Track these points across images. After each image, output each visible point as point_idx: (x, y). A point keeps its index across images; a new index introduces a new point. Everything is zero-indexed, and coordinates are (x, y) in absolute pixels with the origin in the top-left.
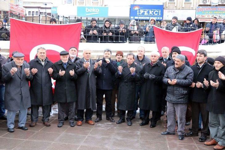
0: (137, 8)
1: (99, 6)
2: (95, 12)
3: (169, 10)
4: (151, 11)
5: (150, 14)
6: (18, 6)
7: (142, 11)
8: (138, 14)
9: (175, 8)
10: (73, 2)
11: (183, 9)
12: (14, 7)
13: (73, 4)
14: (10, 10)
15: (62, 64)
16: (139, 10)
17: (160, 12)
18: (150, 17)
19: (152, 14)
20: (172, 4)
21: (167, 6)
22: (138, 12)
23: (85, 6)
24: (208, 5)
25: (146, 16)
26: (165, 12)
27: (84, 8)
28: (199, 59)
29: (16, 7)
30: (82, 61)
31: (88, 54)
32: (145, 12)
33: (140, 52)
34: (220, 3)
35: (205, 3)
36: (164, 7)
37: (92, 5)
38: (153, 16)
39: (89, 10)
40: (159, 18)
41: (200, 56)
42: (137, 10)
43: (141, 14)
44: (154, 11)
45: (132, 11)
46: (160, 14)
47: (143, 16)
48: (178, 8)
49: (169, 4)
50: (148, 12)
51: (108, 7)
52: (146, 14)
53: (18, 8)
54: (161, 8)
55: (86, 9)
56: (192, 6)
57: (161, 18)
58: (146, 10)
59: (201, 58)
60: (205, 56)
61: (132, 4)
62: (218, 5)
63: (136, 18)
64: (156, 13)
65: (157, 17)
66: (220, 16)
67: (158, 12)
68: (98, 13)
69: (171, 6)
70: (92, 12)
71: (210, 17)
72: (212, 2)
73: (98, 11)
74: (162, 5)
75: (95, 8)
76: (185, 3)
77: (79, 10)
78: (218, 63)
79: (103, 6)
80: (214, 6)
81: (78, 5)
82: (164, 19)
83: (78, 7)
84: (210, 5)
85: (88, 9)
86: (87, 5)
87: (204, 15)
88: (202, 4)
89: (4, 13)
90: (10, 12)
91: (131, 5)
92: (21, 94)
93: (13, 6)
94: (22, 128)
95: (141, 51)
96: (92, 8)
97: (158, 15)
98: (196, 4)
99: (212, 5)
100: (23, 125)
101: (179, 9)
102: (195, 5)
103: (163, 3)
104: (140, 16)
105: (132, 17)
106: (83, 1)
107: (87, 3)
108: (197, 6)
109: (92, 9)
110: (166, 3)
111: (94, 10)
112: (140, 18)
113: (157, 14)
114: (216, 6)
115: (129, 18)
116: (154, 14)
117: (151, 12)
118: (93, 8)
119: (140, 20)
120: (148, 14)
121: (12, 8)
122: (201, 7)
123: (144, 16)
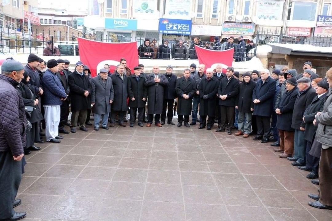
0: (165, 22)
1: (127, 19)
2: (124, 25)
3: (197, 25)
4: (180, 25)
5: (178, 29)
6: (32, 14)
7: (171, 26)
8: (167, 28)
9: (202, 23)
10: (100, 13)
11: (210, 24)
12: (29, 14)
13: (100, 15)
14: (24, 18)
15: (135, 77)
16: (168, 24)
17: (188, 27)
18: (178, 31)
19: (181, 29)
20: (200, 19)
21: (195, 21)
22: (167, 27)
23: (113, 18)
24: (233, 22)
25: (175, 31)
26: (193, 27)
27: (112, 20)
28: (228, 74)
29: (31, 15)
30: (152, 75)
31: (156, 69)
32: (174, 26)
33: (200, 69)
34: (244, 21)
35: (230, 20)
36: (193, 22)
37: (120, 18)
38: (182, 30)
39: (118, 23)
40: (187, 33)
41: (229, 72)
42: (166, 24)
43: (170, 28)
44: (183, 26)
45: (161, 25)
46: (188, 29)
47: (171, 31)
48: (206, 23)
49: (197, 19)
50: (177, 27)
51: (137, 20)
52: (175, 28)
53: (33, 16)
54: (189, 23)
55: (115, 21)
56: (218, 22)
57: (189, 33)
58: (175, 24)
59: (229, 73)
60: (233, 71)
61: (161, 17)
62: (242, 22)
63: (165, 32)
64: (185, 27)
65: (186, 31)
66: (244, 33)
67: (186, 27)
68: (127, 26)
69: (199, 21)
70: (120, 24)
71: (235, 34)
72: (237, 19)
73: (127, 24)
74: (190, 20)
75: (124, 20)
76: (212, 19)
77: (107, 21)
78: (248, 77)
79: (132, 19)
80: (238, 23)
81: (105, 17)
82: (192, 34)
83: (106, 19)
84: (235, 22)
85: (116, 21)
86: (116, 18)
87: (229, 31)
88: (228, 20)
89: (17, 21)
90: (25, 20)
91: (160, 19)
92: (106, 102)
93: (27, 14)
94: (104, 128)
95: (202, 68)
96: (120, 20)
97: (187, 29)
98: (223, 21)
99: (237, 22)
100: (105, 126)
101: (206, 25)
102: (221, 22)
103: (192, 18)
104: (169, 30)
105: (161, 31)
106: (111, 13)
107: (115, 15)
108: (223, 22)
109: (120, 22)
110: (194, 18)
111: (122, 23)
112: (169, 32)
113: (185, 29)
114: (241, 23)
115: (158, 32)
116: (182, 29)
117: (179, 27)
118: (122, 21)
119: (168, 34)
120: (177, 29)
121: (27, 15)
122: (227, 24)
123: (173, 31)
